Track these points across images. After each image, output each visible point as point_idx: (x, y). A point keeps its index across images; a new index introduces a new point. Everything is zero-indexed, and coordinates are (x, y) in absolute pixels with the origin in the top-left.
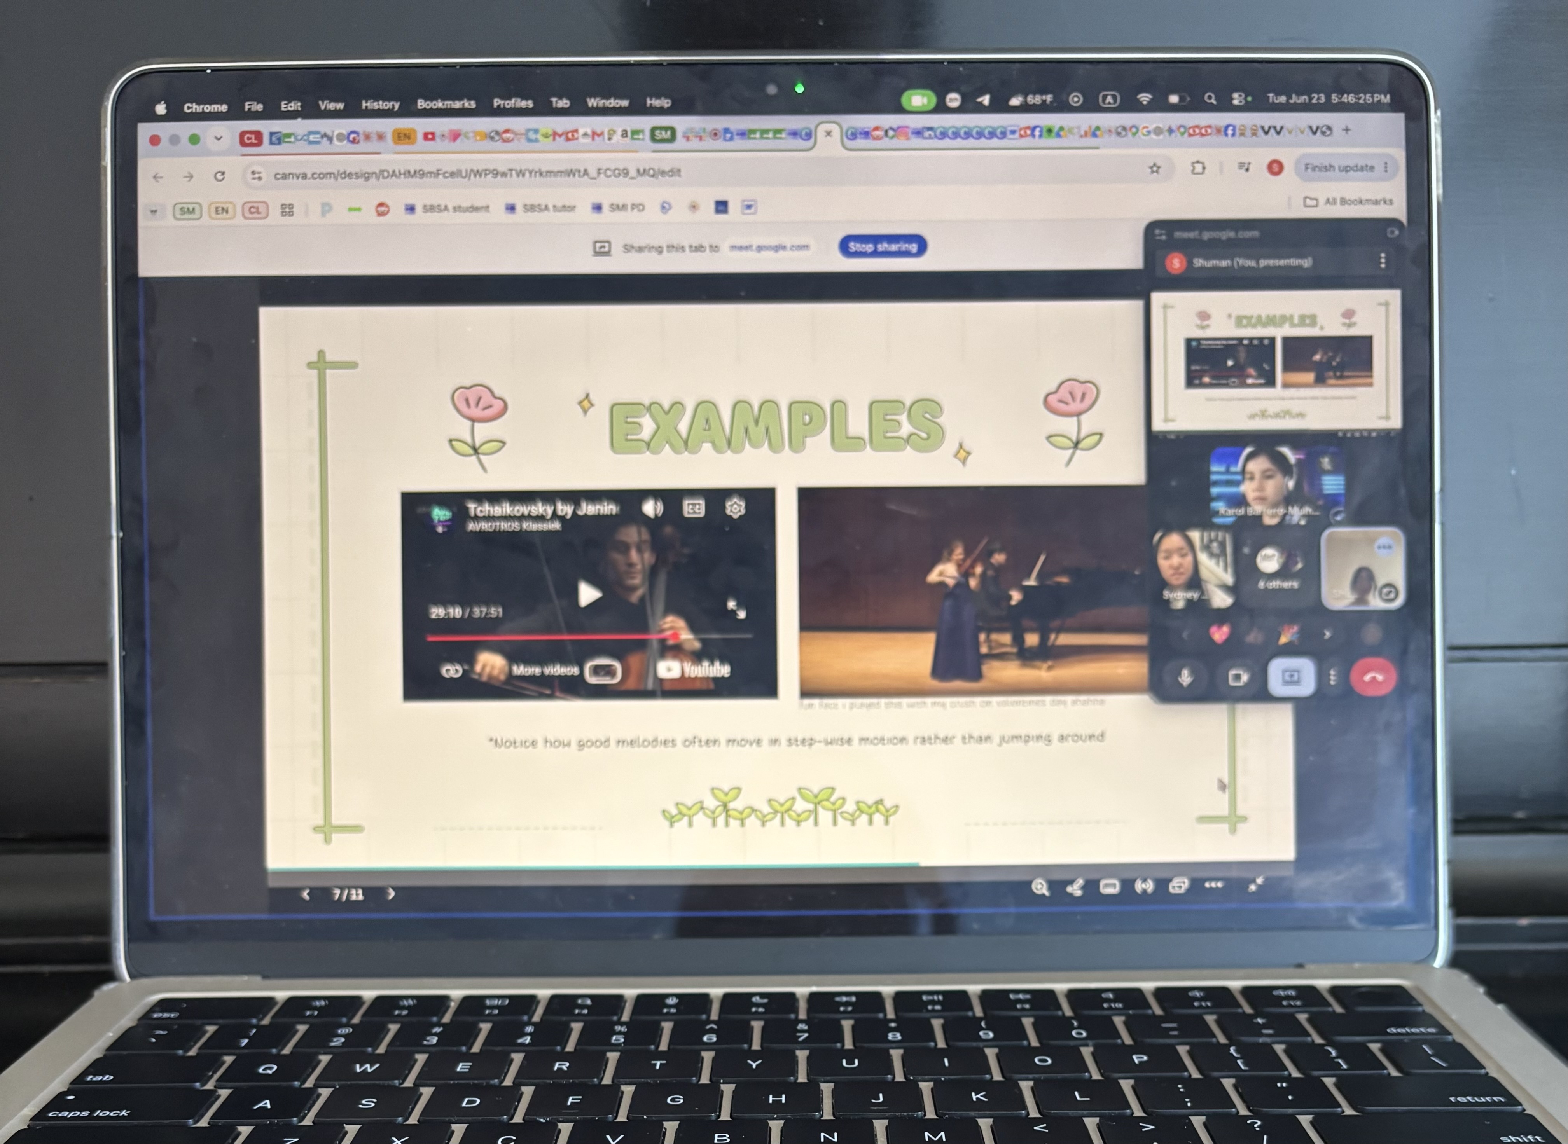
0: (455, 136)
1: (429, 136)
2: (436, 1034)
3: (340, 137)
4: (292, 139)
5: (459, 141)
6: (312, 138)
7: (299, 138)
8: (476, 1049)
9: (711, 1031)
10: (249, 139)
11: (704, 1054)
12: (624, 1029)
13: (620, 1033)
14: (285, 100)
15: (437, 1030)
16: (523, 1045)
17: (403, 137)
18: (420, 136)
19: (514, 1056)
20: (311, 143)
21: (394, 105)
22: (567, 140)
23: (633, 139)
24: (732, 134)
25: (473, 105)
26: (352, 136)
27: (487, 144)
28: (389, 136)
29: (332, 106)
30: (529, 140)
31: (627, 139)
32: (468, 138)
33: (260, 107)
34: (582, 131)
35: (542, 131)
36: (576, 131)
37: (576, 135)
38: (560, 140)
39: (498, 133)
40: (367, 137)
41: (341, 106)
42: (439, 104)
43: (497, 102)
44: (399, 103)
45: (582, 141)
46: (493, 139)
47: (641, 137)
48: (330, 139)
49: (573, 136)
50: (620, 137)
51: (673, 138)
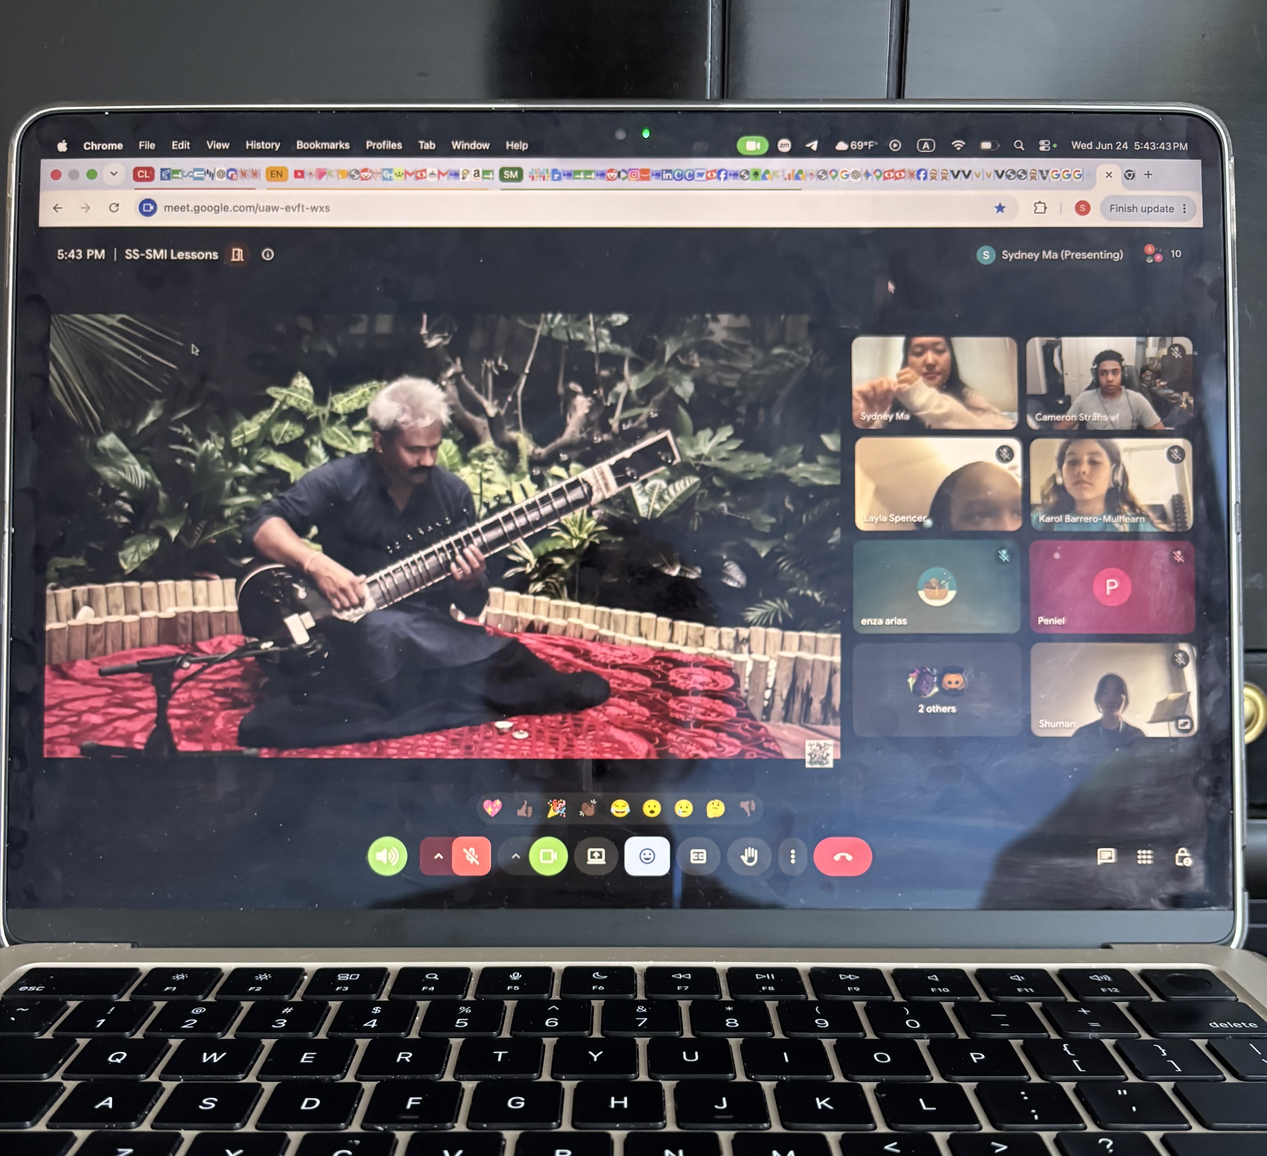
0: (321, 174)
1: (299, 174)
2: (285, 1016)
3: (221, 174)
4: (180, 176)
5: (325, 178)
6: (196, 174)
7: (185, 174)
8: (322, 1034)
9: (553, 1014)
10: (141, 174)
11: (546, 1040)
12: (468, 1010)
13: (464, 1015)
14: (175, 140)
15: (287, 1010)
17: (276, 174)
18: (291, 174)
19: (359, 1041)
20: (196, 179)
21: (274, 146)
22: (418, 178)
23: (483, 178)
24: (560, 174)
25: (347, 146)
26: (231, 173)
27: (348, 182)
28: (263, 174)
29: (218, 146)
30: (384, 179)
31: (480, 179)
32: (331, 176)
33: (152, 146)
34: (429, 171)
35: (396, 171)
36: (425, 171)
37: (424, 174)
38: (411, 179)
39: (357, 172)
40: (244, 174)
41: (226, 146)
42: (317, 145)
43: (369, 144)
44: (279, 144)
45: (429, 179)
46: (352, 177)
47: (491, 176)
48: (212, 176)
49: (422, 175)
50: (473, 177)
51: (520, 178)
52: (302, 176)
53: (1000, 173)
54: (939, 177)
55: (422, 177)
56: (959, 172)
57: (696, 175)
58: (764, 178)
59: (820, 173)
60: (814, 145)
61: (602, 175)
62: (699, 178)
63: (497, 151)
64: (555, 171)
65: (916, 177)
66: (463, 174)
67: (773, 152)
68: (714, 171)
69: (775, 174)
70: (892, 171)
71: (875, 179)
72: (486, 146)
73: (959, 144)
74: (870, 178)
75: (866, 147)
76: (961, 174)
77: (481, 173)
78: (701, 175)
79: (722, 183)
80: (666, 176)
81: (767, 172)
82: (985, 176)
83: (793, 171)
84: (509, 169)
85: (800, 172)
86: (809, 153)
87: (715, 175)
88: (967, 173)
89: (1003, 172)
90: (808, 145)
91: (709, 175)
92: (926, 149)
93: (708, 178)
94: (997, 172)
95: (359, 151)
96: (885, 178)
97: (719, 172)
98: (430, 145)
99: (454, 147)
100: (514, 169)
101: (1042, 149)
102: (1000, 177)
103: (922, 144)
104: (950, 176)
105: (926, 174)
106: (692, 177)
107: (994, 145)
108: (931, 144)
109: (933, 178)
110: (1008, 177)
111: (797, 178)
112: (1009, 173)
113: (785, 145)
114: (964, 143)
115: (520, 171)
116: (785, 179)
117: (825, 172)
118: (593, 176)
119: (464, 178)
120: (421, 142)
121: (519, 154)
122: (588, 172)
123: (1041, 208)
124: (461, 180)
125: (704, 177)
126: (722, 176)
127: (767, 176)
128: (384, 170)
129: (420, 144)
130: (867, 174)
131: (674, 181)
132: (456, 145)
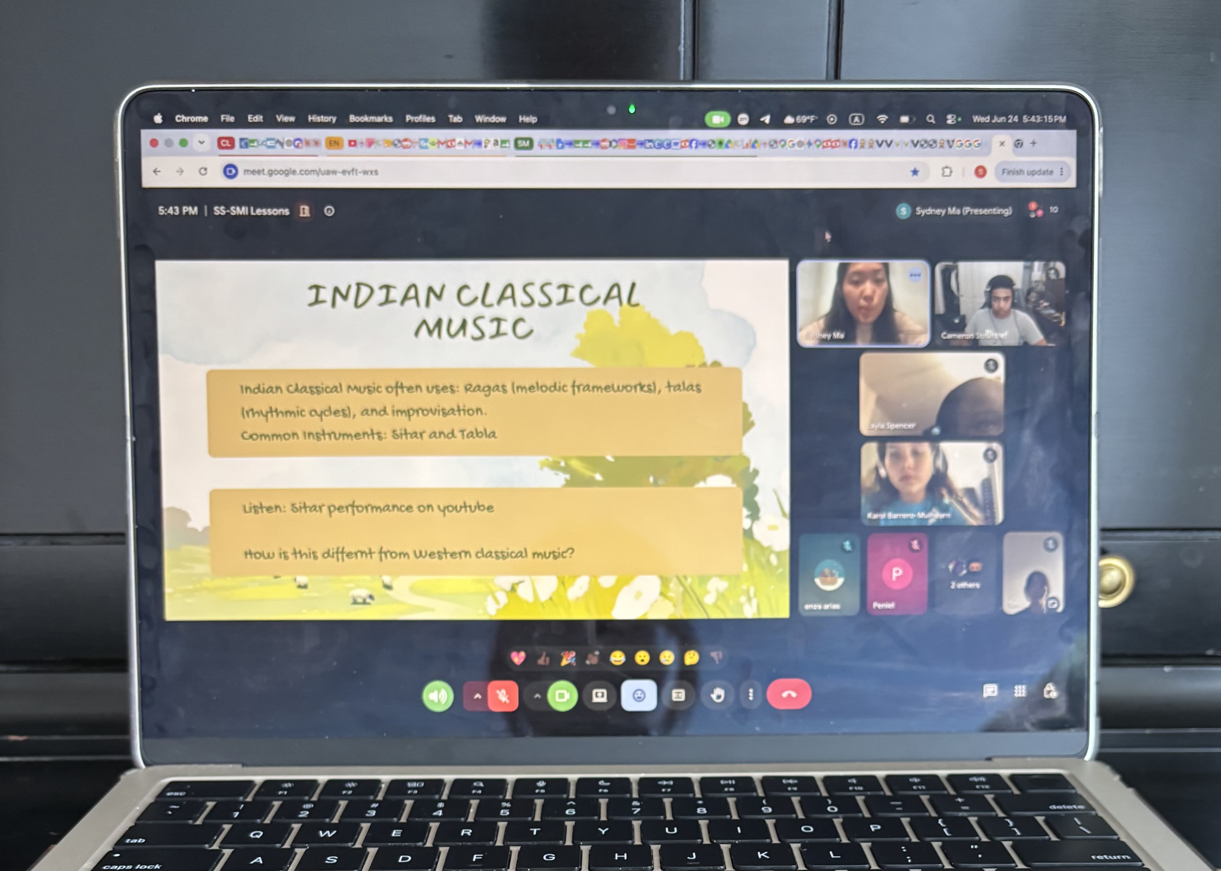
0: (370, 143)
1: (353, 143)
2: (373, 809)
3: (289, 143)
4: (256, 144)
5: (373, 146)
6: (268, 143)
7: (260, 143)
8: (403, 820)
9: (571, 807)
10: (224, 143)
11: (567, 823)
12: (508, 805)
13: (506, 808)
14: (250, 114)
15: (375, 805)
16: (437, 817)
17: (334, 143)
18: (346, 143)
19: (431, 824)
20: (269, 147)
21: (332, 119)
22: (448, 147)
23: (502, 147)
24: (563, 143)
25: (391, 119)
26: (297, 142)
27: (392, 149)
28: (323, 143)
29: (286, 119)
30: (421, 147)
31: (498, 147)
32: (379, 145)
33: (232, 119)
34: (458, 140)
35: (430, 140)
36: (454, 140)
37: (454, 143)
38: (443, 147)
39: (399, 141)
40: (307, 143)
41: (292, 119)
42: (366, 119)
43: (408, 118)
44: (336, 118)
45: (458, 148)
46: (395, 145)
47: (507, 145)
48: (282, 144)
49: (452, 144)
50: (493, 145)
51: (531, 146)
52: (355, 145)
53: (915, 142)
54: (867, 145)
55: (452, 146)
56: (882, 142)
57: (672, 144)
58: (727, 146)
59: (772, 143)
60: (767, 119)
61: (597, 144)
62: (675, 147)
63: (512, 124)
64: (559, 141)
65: (848, 145)
66: (485, 143)
67: (734, 125)
68: (687, 141)
69: (736, 143)
70: (829, 141)
71: (816, 147)
72: (503, 119)
73: (883, 118)
74: (811, 147)
75: (808, 121)
76: (884, 144)
77: (499, 143)
78: (676, 144)
79: (693, 151)
80: (648, 145)
81: (729, 141)
82: (904, 145)
83: (750, 141)
84: (522, 139)
85: (756, 141)
86: (763, 126)
87: (687, 144)
88: (889, 142)
89: (918, 142)
90: (762, 119)
91: (683, 144)
92: (856, 122)
93: (682, 147)
94: (912, 141)
95: (400, 123)
96: (824, 147)
97: (691, 142)
98: (458, 119)
99: (477, 121)
100: (526, 139)
101: (949, 122)
102: (915, 145)
103: (853, 117)
104: (875, 145)
105: (856, 143)
106: (669, 146)
107: (911, 119)
108: (860, 118)
109: (862, 147)
110: (922, 145)
111: (753, 146)
112: (922, 143)
113: (743, 118)
114: (887, 117)
115: (531, 140)
116: (744, 148)
117: (776, 142)
118: (590, 145)
119: (486, 147)
120: (451, 116)
121: (529, 126)
122: (586, 142)
123: (947, 171)
124: (483, 148)
125: (679, 146)
126: (694, 144)
127: (729, 145)
128: (421, 140)
129: (449, 118)
130: (810, 144)
131: (654, 149)
132: (479, 118)
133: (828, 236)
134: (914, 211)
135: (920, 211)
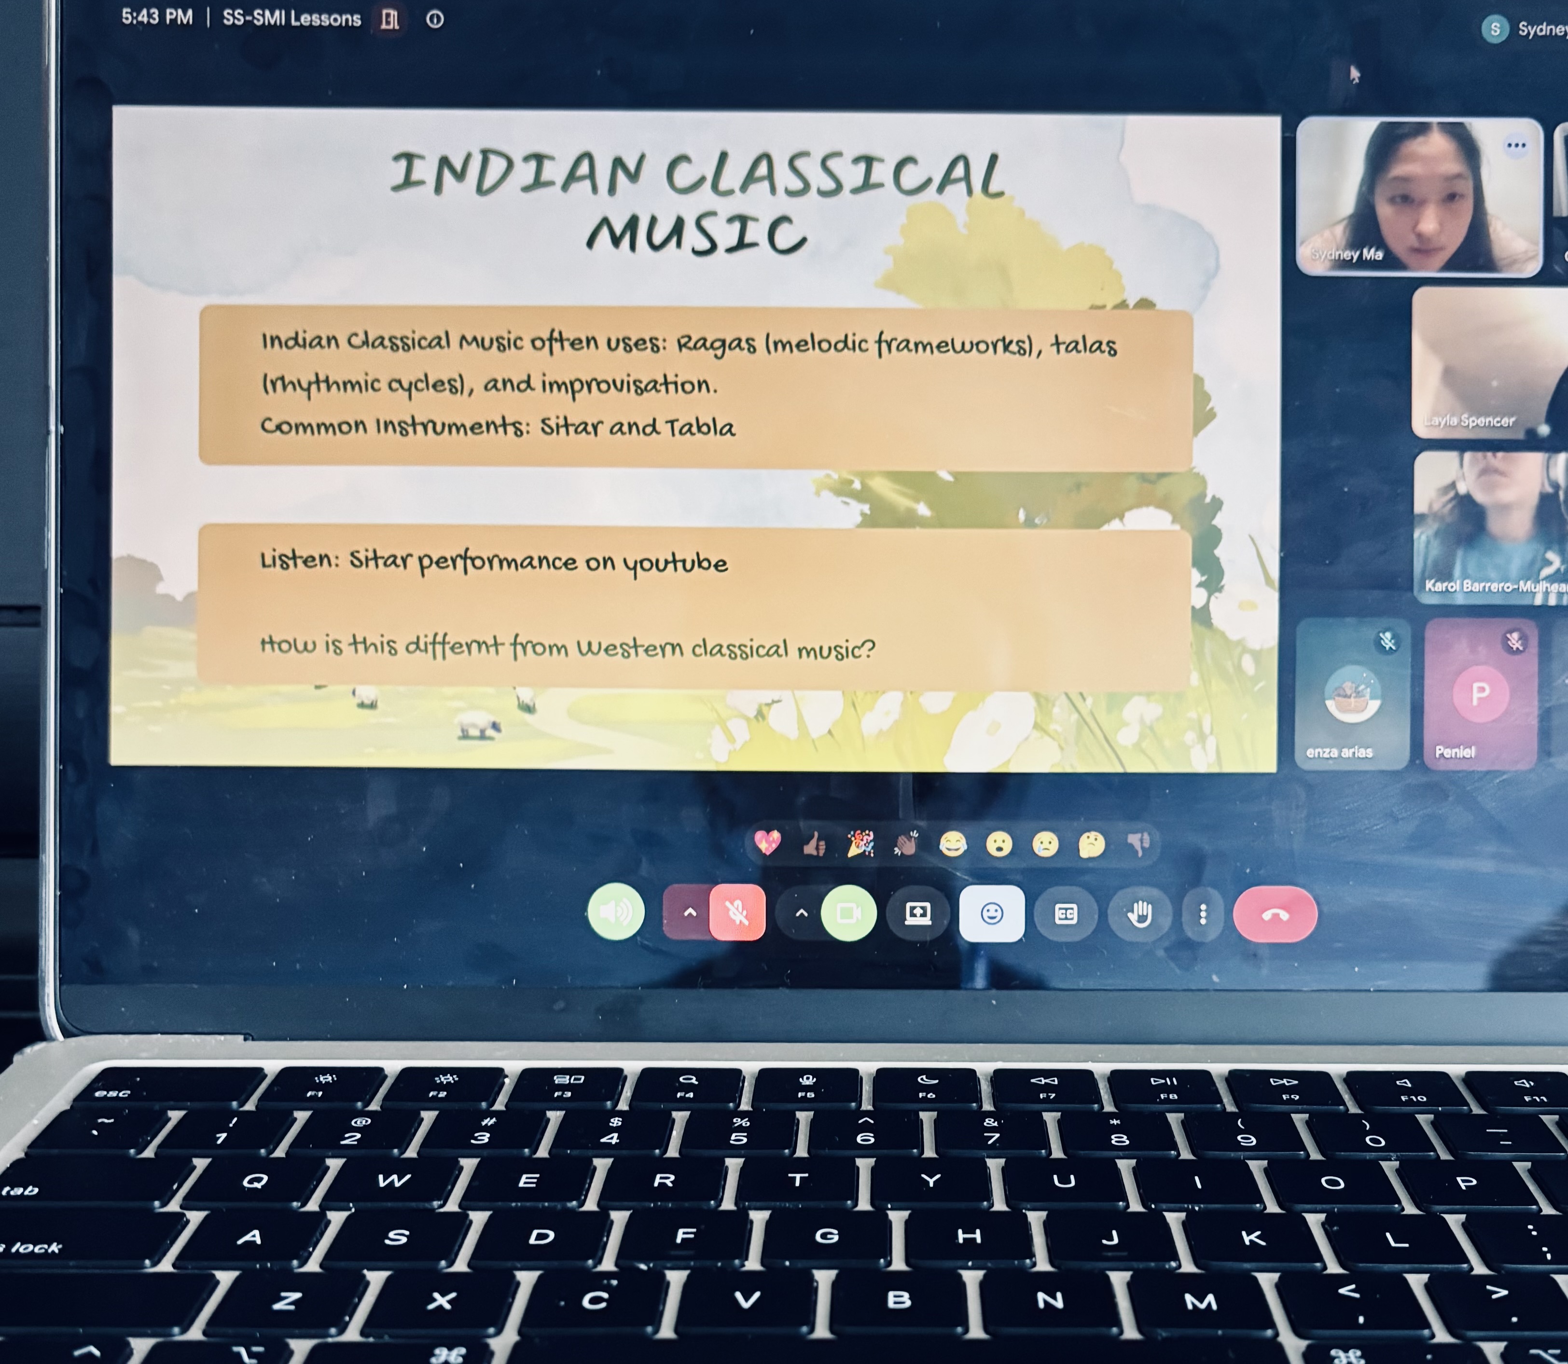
2: (486, 1129)
8: (543, 1152)
9: (866, 1128)
11: (860, 1163)
12: (745, 1123)
13: (740, 1129)
15: (489, 1122)
16: (608, 1146)
19: (597, 1163)
133: (1355, 74)
134: (1515, 29)
135: (1524, 29)
